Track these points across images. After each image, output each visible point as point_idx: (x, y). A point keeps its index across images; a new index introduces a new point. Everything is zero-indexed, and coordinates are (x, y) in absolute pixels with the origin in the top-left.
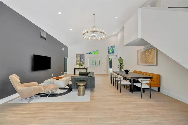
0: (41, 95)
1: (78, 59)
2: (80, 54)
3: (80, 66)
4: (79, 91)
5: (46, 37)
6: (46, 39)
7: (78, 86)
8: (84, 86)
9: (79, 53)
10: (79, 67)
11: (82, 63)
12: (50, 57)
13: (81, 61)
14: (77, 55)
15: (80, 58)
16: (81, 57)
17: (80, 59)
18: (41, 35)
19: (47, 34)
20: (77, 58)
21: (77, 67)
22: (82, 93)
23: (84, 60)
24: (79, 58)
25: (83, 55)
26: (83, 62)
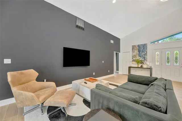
1: (135, 54)
2: (139, 46)
3: (138, 65)
5: (83, 27)
6: (83, 29)
9: (137, 44)
10: (136, 66)
11: (141, 59)
12: (89, 51)
14: (133, 47)
15: (139, 51)
16: (141, 49)
17: (138, 53)
18: (77, 24)
19: (85, 22)
20: (133, 52)
21: (133, 66)
23: (146, 54)
24: (136, 52)
25: (145, 46)
26: (144, 58)
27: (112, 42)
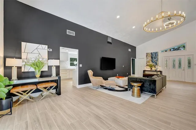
0: (104, 87)
1: (148, 60)
2: (151, 53)
3: (151, 68)
4: (133, 92)
6: (111, 43)
7: (132, 86)
8: (139, 88)
9: (150, 51)
10: (149, 69)
12: (115, 59)
13: (153, 62)
14: (147, 54)
15: (152, 58)
16: (154, 57)
19: (112, 38)
20: (147, 58)
21: (147, 69)
22: (135, 94)
23: (157, 60)
24: (150, 58)
25: (156, 54)
26: (156, 63)
27: (130, 50)
